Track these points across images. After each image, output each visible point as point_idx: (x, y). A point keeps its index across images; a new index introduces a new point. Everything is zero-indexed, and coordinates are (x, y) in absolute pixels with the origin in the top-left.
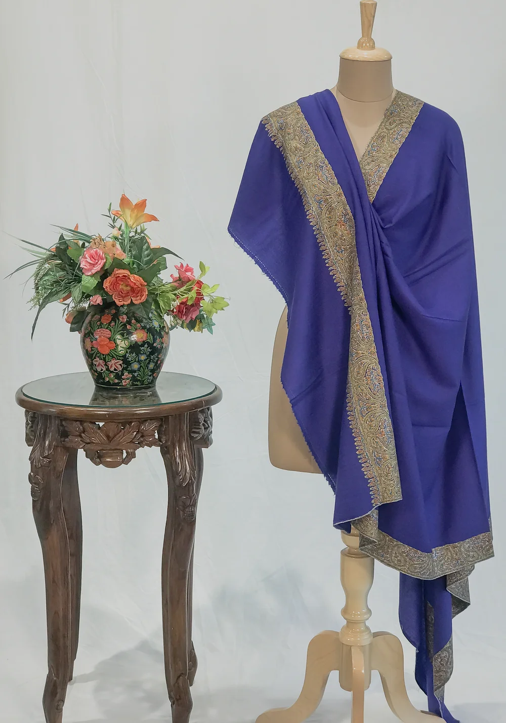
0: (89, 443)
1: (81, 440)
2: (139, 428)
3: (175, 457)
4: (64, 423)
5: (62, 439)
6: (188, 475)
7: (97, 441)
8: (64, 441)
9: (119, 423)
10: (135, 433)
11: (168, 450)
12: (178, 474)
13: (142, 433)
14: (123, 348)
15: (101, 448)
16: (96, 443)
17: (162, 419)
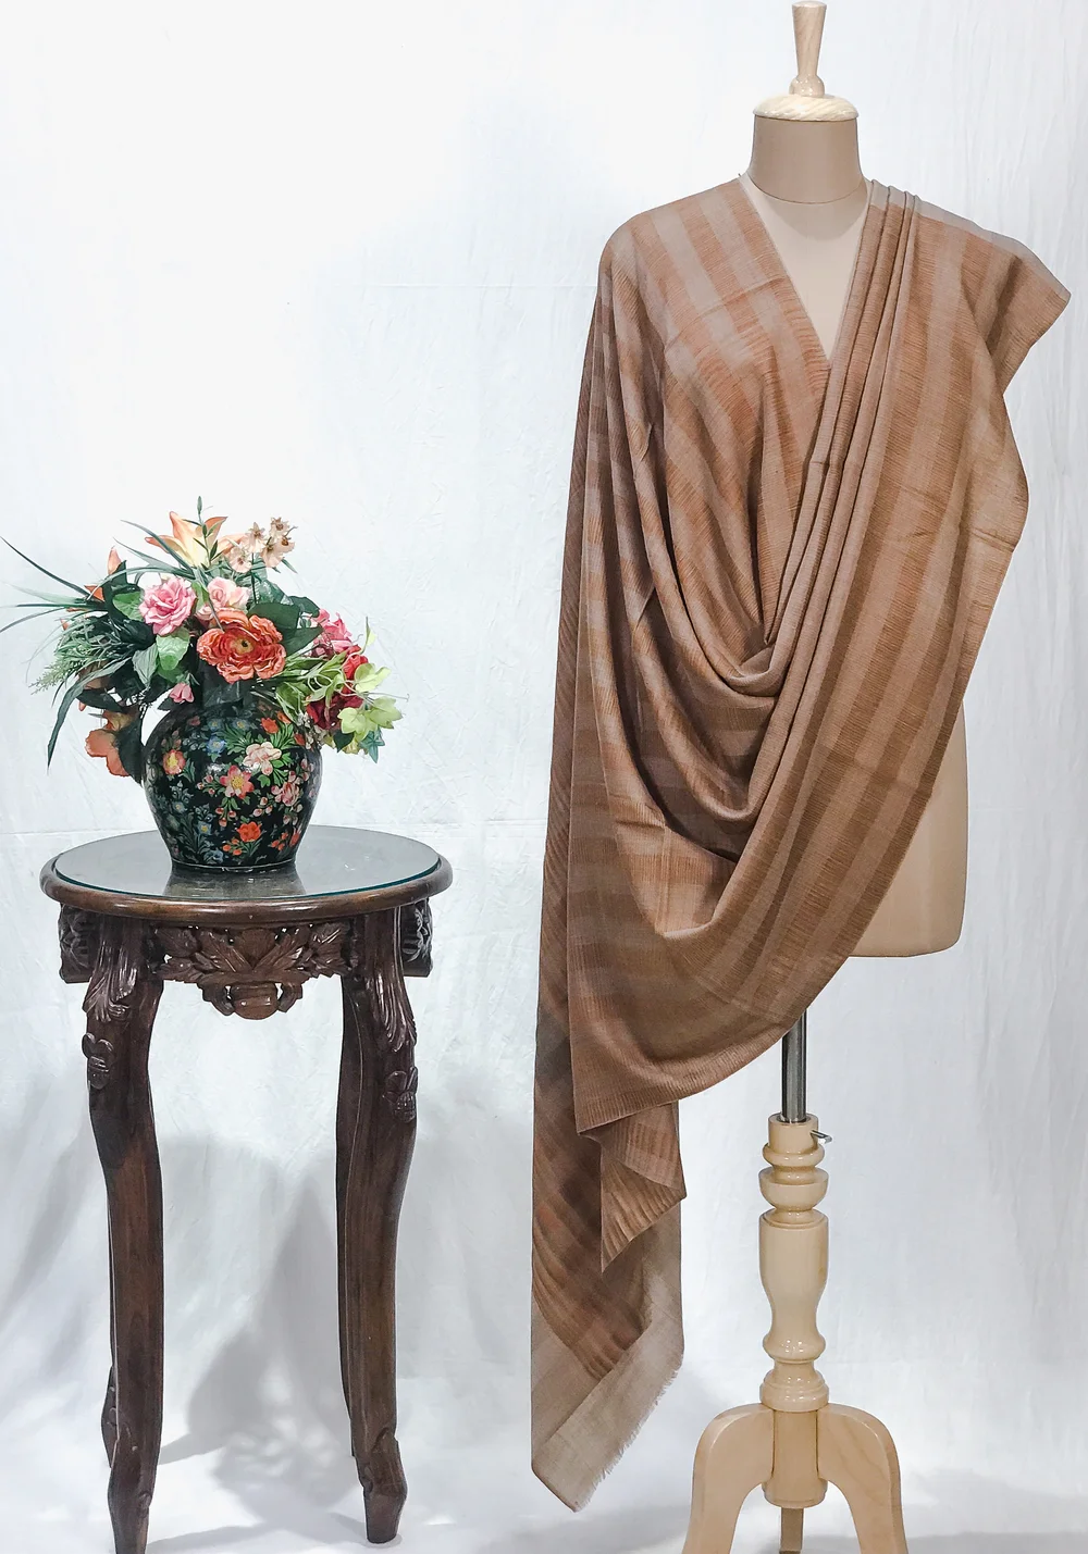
0: (205, 972)
1: (194, 967)
2: (309, 938)
3: (378, 998)
4: (156, 932)
5: (154, 966)
6: (403, 1031)
7: (227, 967)
8: (158, 968)
9: (270, 930)
12: (383, 1027)
13: (313, 949)
15: (235, 981)
16: (226, 971)
17: (352, 922)
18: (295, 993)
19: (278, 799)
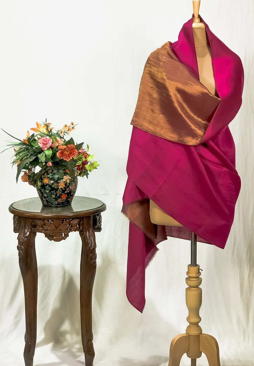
0: (45, 230)
1: (43, 229)
2: (70, 222)
3: (86, 236)
4: (34, 221)
5: (34, 229)
6: (93, 245)
9: (61, 220)
10: (68, 225)
11: (83, 233)
12: (88, 244)
13: (71, 225)
16: (51, 230)
17: (81, 218)
18: (67, 236)
19: (70, 189)
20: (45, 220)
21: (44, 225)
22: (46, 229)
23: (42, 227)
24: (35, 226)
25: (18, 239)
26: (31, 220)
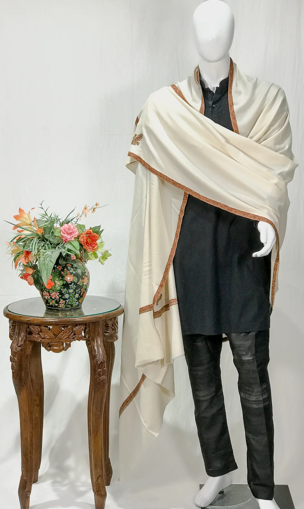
2: (73, 329)
3: (94, 346)
7: (48, 337)
8: (30, 337)
9: (61, 326)
10: (70, 332)
11: (90, 343)
12: (95, 356)
14: (59, 285)
15: (50, 341)
16: (47, 338)
17: (86, 325)
18: (69, 346)
20: (42, 326)
21: (41, 332)
22: (43, 337)
23: (39, 334)
24: (30, 333)
25: (11, 348)
26: (26, 326)
